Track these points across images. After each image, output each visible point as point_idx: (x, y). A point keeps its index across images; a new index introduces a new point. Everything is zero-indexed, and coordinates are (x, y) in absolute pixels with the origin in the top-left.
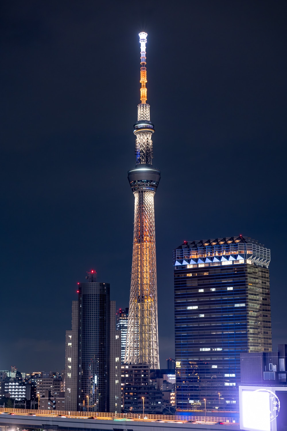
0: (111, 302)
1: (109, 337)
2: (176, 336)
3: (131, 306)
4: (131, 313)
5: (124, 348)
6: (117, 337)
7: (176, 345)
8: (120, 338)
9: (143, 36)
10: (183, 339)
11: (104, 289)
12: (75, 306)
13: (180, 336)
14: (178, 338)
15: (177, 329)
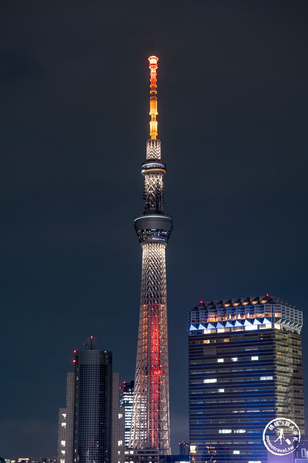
0: (114, 374)
1: (111, 415)
2: (190, 415)
3: (137, 379)
4: (137, 388)
5: (128, 430)
6: (120, 416)
7: (190, 425)
8: (124, 417)
9: (153, 60)
10: (198, 419)
11: (105, 359)
12: (71, 379)
13: (195, 415)
14: (193, 417)
15: (192, 407)
